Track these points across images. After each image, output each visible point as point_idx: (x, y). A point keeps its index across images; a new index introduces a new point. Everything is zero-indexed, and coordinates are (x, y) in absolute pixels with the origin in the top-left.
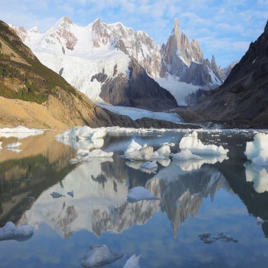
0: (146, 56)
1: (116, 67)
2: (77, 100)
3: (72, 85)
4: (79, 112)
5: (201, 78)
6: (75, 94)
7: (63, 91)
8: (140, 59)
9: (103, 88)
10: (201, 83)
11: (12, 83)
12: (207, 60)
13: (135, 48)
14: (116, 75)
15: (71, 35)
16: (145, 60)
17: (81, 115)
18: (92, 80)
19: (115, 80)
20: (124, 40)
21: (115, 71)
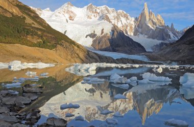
0: (124, 24)
1: (103, 30)
2: (76, 48)
3: (73, 40)
4: (77, 54)
5: (163, 37)
6: (75, 45)
7: (66, 43)
8: (119, 25)
9: (94, 41)
10: (163, 39)
11: (33, 38)
12: (167, 26)
13: (116, 19)
14: (103, 34)
15: (72, 12)
16: (123, 26)
17: (78, 56)
18: (86, 37)
19: (102, 37)
20: (109, 15)
21: (102, 32)
